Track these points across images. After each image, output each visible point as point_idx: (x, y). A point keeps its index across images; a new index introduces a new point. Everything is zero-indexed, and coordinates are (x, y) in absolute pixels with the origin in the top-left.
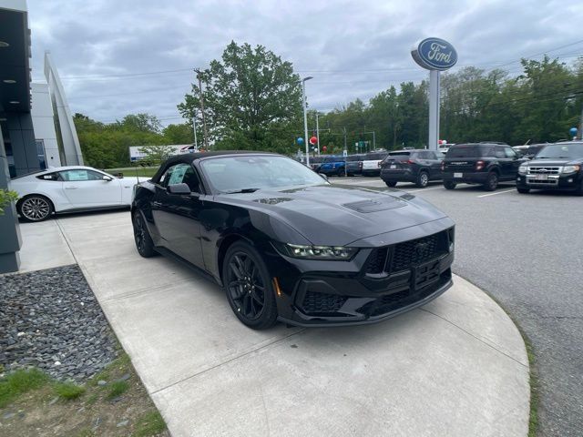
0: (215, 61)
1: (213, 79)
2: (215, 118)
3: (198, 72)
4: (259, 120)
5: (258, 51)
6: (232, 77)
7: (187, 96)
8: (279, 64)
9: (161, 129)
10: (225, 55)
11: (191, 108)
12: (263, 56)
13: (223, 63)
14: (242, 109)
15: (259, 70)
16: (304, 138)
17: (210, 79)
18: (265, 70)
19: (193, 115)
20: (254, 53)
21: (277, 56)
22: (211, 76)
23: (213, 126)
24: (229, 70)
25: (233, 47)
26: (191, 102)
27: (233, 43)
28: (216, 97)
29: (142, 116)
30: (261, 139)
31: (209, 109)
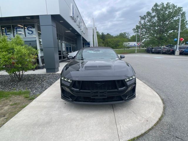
0: (148, 12)
1: (147, 18)
2: (146, 32)
3: (141, 17)
4: (163, 32)
5: (167, 5)
6: (154, 17)
7: (137, 25)
8: (176, 9)
9: (130, 37)
10: (153, 9)
11: (137, 30)
12: (169, 6)
13: (151, 12)
14: (156, 28)
15: (166, 12)
16: (177, 38)
17: (145, 18)
18: (169, 12)
19: (138, 32)
20: (165, 6)
21: (176, 5)
22: (146, 17)
23: (144, 35)
24: (154, 14)
25: (156, 5)
26: (138, 27)
27: (156, 4)
28: (147, 25)
29: (125, 33)
30: (162, 39)
31: (144, 29)
